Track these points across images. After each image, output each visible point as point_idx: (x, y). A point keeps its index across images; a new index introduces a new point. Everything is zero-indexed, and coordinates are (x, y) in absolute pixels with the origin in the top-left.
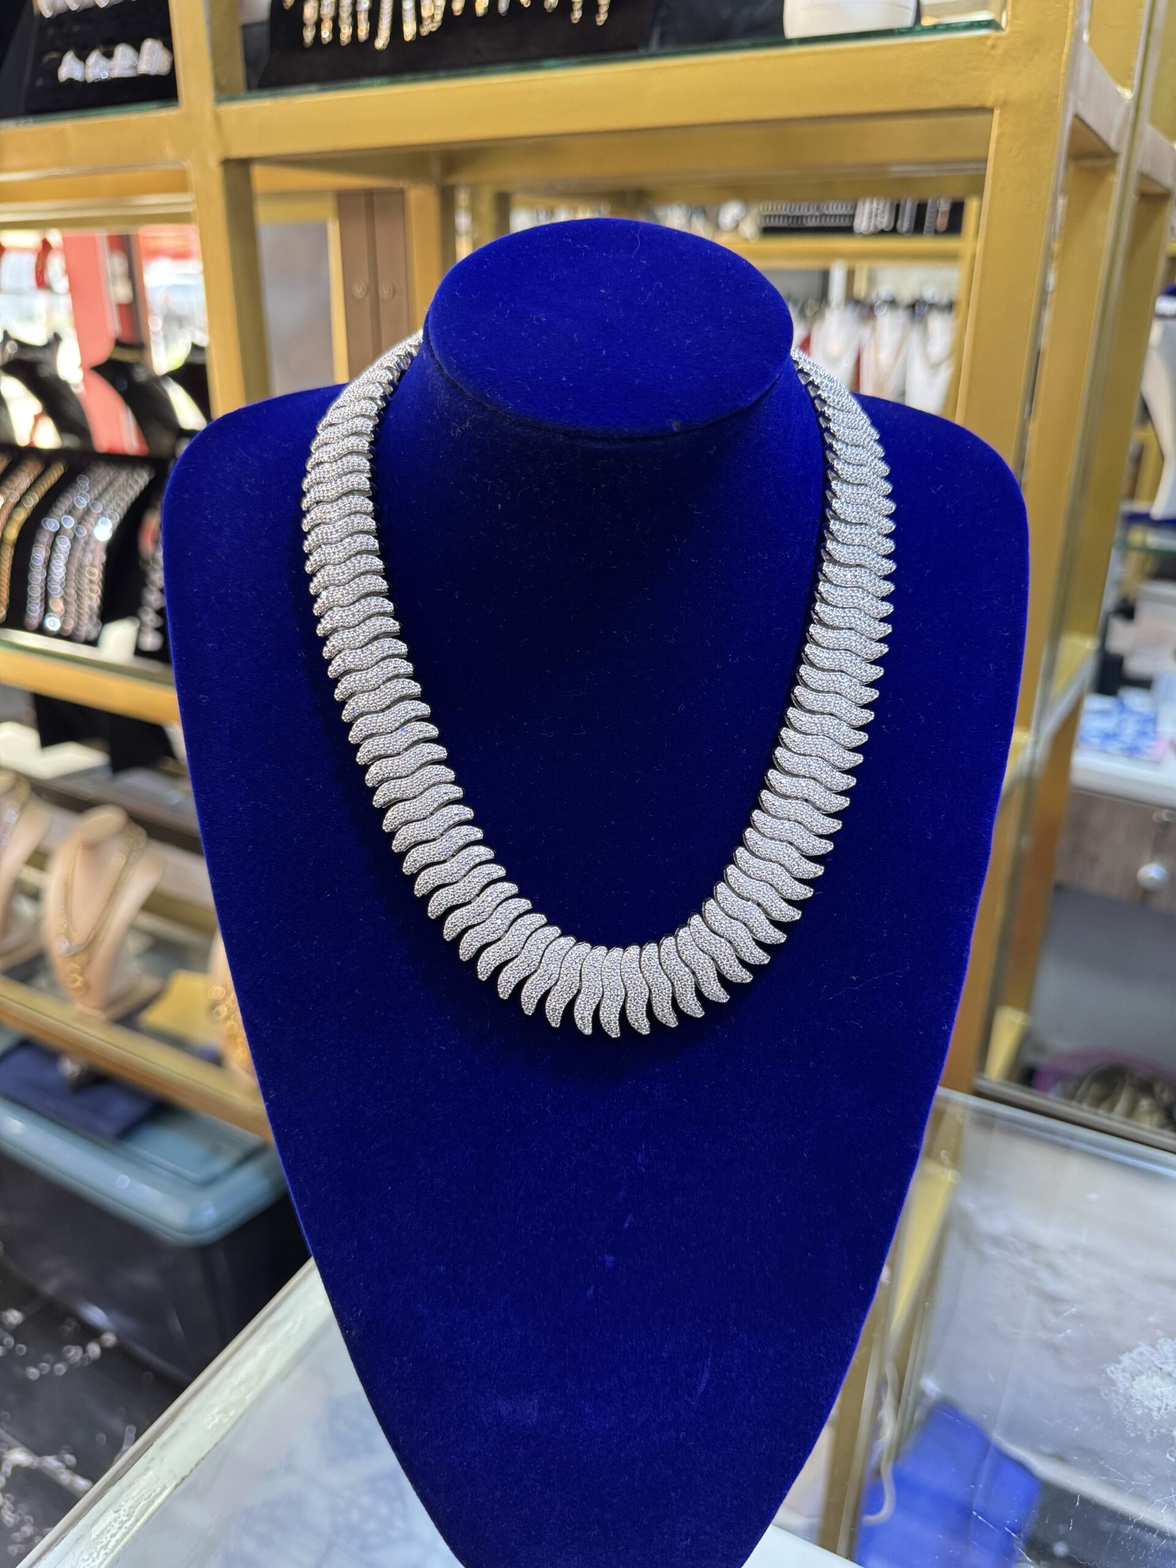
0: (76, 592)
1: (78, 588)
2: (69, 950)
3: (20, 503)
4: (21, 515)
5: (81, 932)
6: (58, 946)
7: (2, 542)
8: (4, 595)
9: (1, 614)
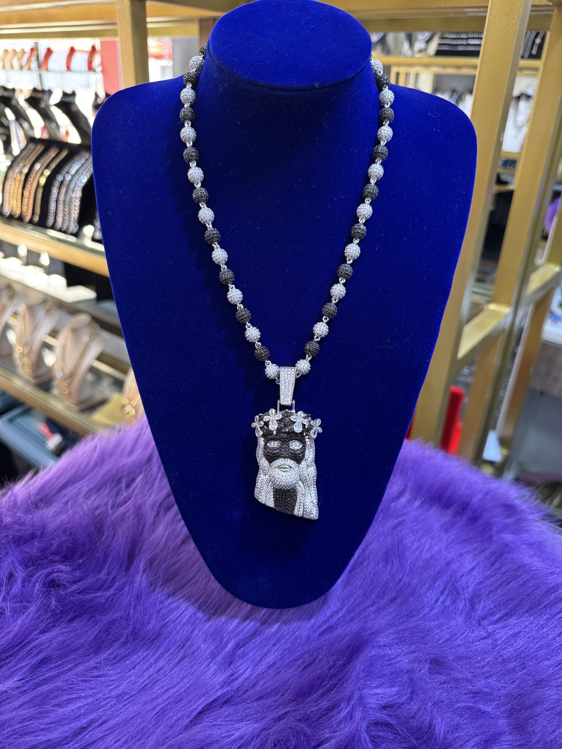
0: (69, 210)
1: (70, 209)
2: (63, 377)
3: (47, 167)
4: (47, 173)
5: (68, 369)
6: (58, 374)
7: (38, 185)
8: (38, 210)
9: (36, 219)
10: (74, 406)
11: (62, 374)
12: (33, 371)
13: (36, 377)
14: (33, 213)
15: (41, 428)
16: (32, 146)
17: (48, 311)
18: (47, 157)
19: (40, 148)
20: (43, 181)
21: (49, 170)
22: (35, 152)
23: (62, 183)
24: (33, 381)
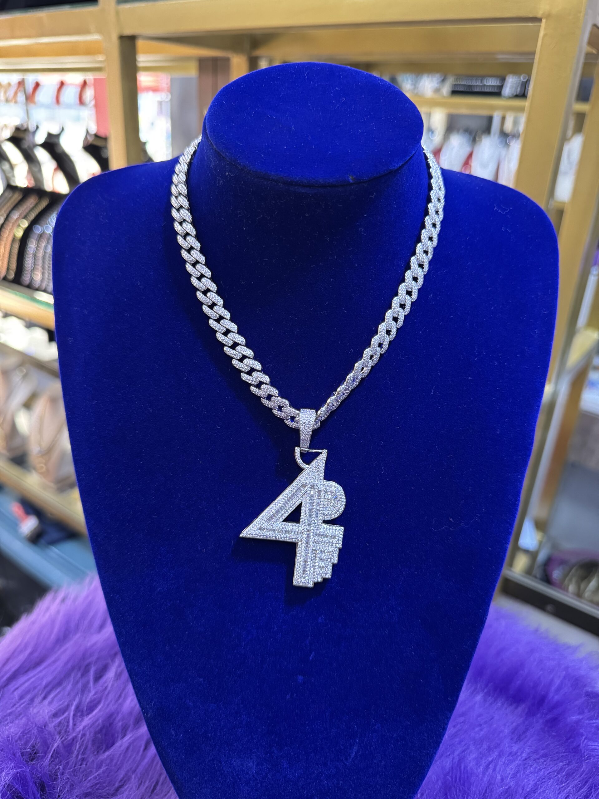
0: (48, 267)
2: (40, 452)
3: (25, 217)
4: (25, 224)
5: (46, 442)
6: (34, 449)
7: (14, 240)
8: (14, 265)
9: (12, 276)
10: (52, 485)
11: (39, 448)
12: (7, 443)
13: (10, 449)
14: (8, 269)
15: (15, 509)
16: (9, 194)
17: (25, 376)
18: (25, 207)
19: (17, 196)
20: (20, 233)
21: (27, 220)
22: (12, 200)
23: (41, 236)
24: (8, 454)
